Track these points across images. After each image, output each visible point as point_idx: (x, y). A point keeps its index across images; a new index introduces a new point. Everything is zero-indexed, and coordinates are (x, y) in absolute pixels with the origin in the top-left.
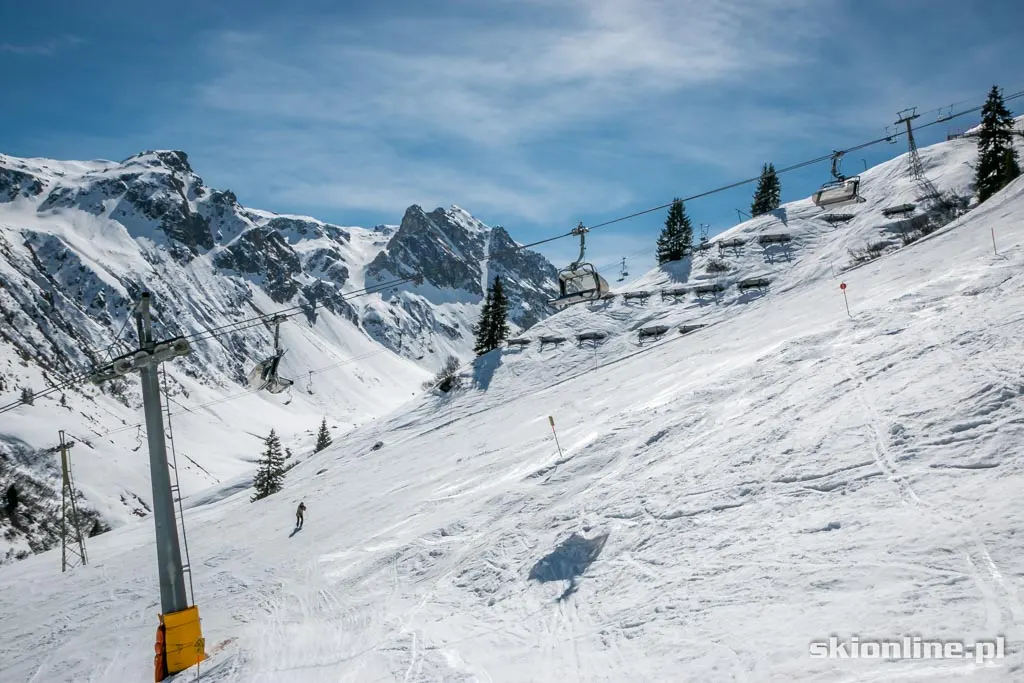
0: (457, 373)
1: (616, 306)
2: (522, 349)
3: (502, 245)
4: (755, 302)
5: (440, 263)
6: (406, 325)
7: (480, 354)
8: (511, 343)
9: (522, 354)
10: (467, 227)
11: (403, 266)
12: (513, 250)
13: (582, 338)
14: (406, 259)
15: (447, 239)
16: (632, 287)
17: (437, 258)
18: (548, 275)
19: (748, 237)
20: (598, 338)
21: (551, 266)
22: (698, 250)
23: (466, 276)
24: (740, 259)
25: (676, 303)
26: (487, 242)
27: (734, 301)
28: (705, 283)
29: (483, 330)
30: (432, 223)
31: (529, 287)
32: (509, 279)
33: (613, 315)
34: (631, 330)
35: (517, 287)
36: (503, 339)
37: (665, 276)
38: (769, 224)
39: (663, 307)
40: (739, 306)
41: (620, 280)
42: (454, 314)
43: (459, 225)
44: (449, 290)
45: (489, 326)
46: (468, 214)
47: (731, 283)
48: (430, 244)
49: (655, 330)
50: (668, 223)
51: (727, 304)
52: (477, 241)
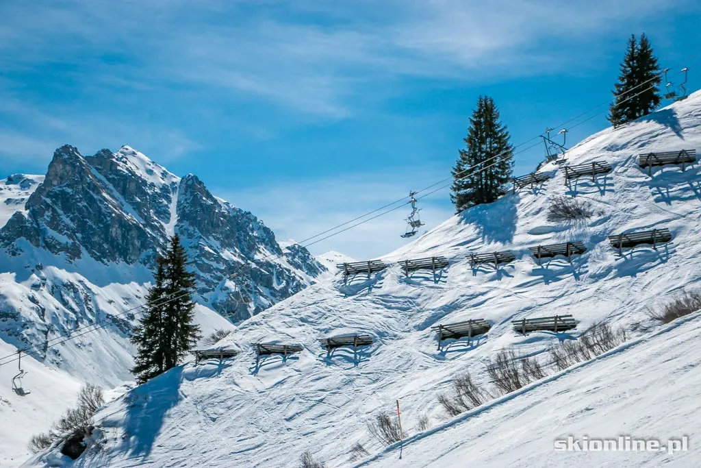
0: (96, 419)
1: (390, 284)
2: (222, 367)
3: (196, 201)
4: (651, 272)
5: (107, 227)
6: (55, 318)
7: (145, 378)
8: (202, 356)
9: (222, 378)
10: (145, 176)
11: (51, 232)
12: (211, 208)
13: (331, 345)
14: (55, 224)
15: (117, 194)
16: (418, 250)
17: (101, 221)
18: (263, 241)
19: (616, 159)
20: (361, 344)
21: (266, 230)
22: (526, 183)
23: (144, 246)
24: (607, 197)
25: (498, 277)
26: (174, 197)
27: (609, 270)
28: (549, 240)
29: (150, 333)
30: (94, 171)
31: (235, 259)
32: (207, 248)
33: (386, 301)
34: (420, 328)
35: (219, 259)
36: (186, 348)
37: (471, 230)
38: (653, 136)
39: (477, 284)
40: (619, 281)
41: (408, 235)
42: (127, 299)
43: (133, 174)
44: (120, 265)
45: (161, 325)
46: (147, 159)
47: (596, 239)
48: (91, 201)
49: (467, 327)
50: (470, 140)
51: (596, 277)
52: (159, 195)
